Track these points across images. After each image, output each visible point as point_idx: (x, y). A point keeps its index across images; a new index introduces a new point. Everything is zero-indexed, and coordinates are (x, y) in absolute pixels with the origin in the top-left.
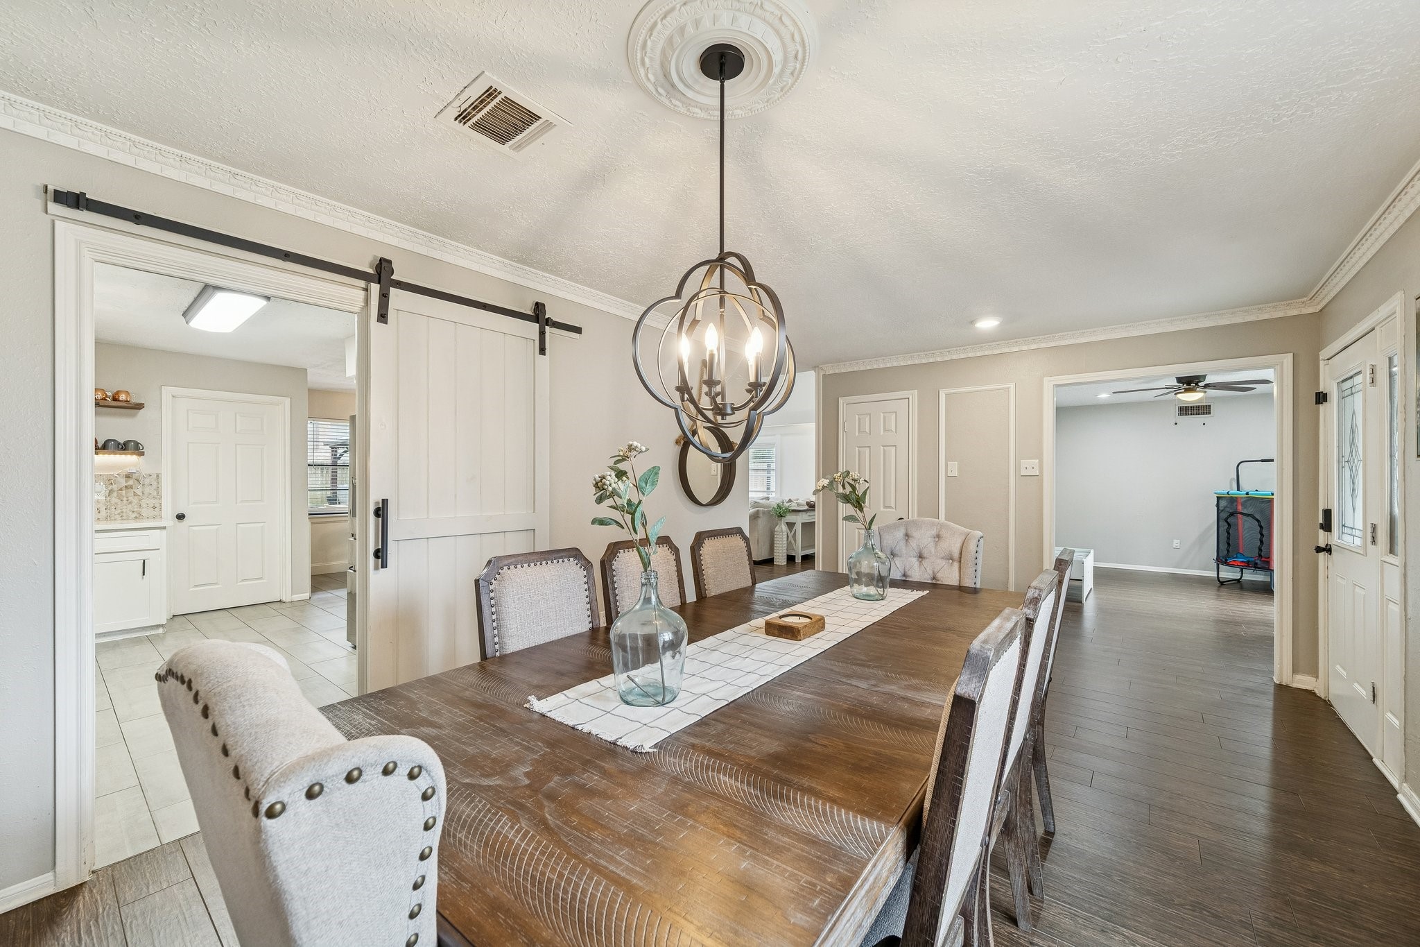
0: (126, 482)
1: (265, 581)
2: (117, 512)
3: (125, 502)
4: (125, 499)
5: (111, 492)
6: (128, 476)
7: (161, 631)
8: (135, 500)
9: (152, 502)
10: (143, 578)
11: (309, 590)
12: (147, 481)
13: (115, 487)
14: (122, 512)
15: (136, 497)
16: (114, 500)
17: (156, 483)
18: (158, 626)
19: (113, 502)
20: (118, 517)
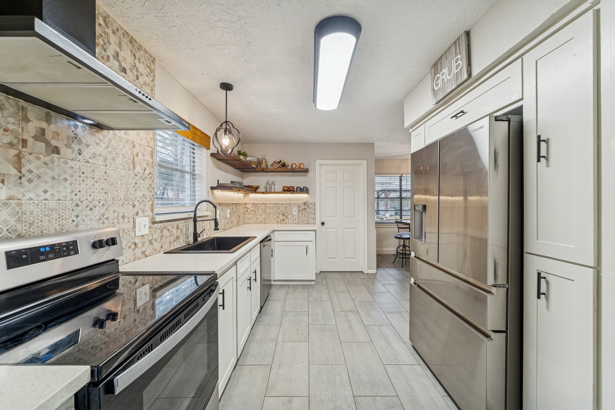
0: (304, 206)
1: (355, 260)
2: (301, 221)
3: (304, 216)
4: (304, 214)
5: (299, 211)
6: (305, 204)
7: (313, 283)
8: (307, 215)
9: (313, 216)
10: (307, 255)
11: (376, 268)
12: (311, 206)
13: (300, 209)
14: (303, 220)
15: (307, 214)
16: (300, 215)
17: (314, 207)
18: (312, 281)
19: (300, 216)
20: (301, 223)
